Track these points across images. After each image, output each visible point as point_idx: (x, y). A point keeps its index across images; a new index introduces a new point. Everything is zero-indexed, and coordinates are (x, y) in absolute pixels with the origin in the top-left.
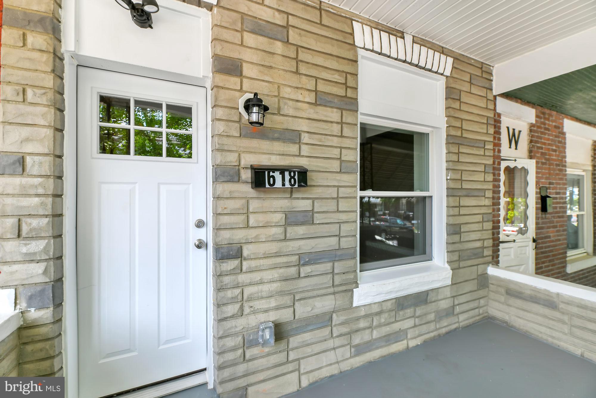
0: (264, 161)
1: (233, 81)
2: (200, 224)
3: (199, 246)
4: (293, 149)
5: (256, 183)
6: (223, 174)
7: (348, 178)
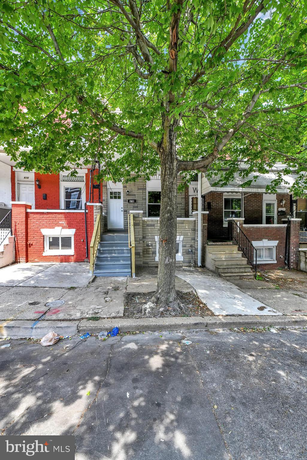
0: (130, 199)
1: (126, 189)
2: (122, 208)
3: (122, 211)
4: (134, 197)
5: (129, 202)
6: (125, 201)
7: (144, 201)
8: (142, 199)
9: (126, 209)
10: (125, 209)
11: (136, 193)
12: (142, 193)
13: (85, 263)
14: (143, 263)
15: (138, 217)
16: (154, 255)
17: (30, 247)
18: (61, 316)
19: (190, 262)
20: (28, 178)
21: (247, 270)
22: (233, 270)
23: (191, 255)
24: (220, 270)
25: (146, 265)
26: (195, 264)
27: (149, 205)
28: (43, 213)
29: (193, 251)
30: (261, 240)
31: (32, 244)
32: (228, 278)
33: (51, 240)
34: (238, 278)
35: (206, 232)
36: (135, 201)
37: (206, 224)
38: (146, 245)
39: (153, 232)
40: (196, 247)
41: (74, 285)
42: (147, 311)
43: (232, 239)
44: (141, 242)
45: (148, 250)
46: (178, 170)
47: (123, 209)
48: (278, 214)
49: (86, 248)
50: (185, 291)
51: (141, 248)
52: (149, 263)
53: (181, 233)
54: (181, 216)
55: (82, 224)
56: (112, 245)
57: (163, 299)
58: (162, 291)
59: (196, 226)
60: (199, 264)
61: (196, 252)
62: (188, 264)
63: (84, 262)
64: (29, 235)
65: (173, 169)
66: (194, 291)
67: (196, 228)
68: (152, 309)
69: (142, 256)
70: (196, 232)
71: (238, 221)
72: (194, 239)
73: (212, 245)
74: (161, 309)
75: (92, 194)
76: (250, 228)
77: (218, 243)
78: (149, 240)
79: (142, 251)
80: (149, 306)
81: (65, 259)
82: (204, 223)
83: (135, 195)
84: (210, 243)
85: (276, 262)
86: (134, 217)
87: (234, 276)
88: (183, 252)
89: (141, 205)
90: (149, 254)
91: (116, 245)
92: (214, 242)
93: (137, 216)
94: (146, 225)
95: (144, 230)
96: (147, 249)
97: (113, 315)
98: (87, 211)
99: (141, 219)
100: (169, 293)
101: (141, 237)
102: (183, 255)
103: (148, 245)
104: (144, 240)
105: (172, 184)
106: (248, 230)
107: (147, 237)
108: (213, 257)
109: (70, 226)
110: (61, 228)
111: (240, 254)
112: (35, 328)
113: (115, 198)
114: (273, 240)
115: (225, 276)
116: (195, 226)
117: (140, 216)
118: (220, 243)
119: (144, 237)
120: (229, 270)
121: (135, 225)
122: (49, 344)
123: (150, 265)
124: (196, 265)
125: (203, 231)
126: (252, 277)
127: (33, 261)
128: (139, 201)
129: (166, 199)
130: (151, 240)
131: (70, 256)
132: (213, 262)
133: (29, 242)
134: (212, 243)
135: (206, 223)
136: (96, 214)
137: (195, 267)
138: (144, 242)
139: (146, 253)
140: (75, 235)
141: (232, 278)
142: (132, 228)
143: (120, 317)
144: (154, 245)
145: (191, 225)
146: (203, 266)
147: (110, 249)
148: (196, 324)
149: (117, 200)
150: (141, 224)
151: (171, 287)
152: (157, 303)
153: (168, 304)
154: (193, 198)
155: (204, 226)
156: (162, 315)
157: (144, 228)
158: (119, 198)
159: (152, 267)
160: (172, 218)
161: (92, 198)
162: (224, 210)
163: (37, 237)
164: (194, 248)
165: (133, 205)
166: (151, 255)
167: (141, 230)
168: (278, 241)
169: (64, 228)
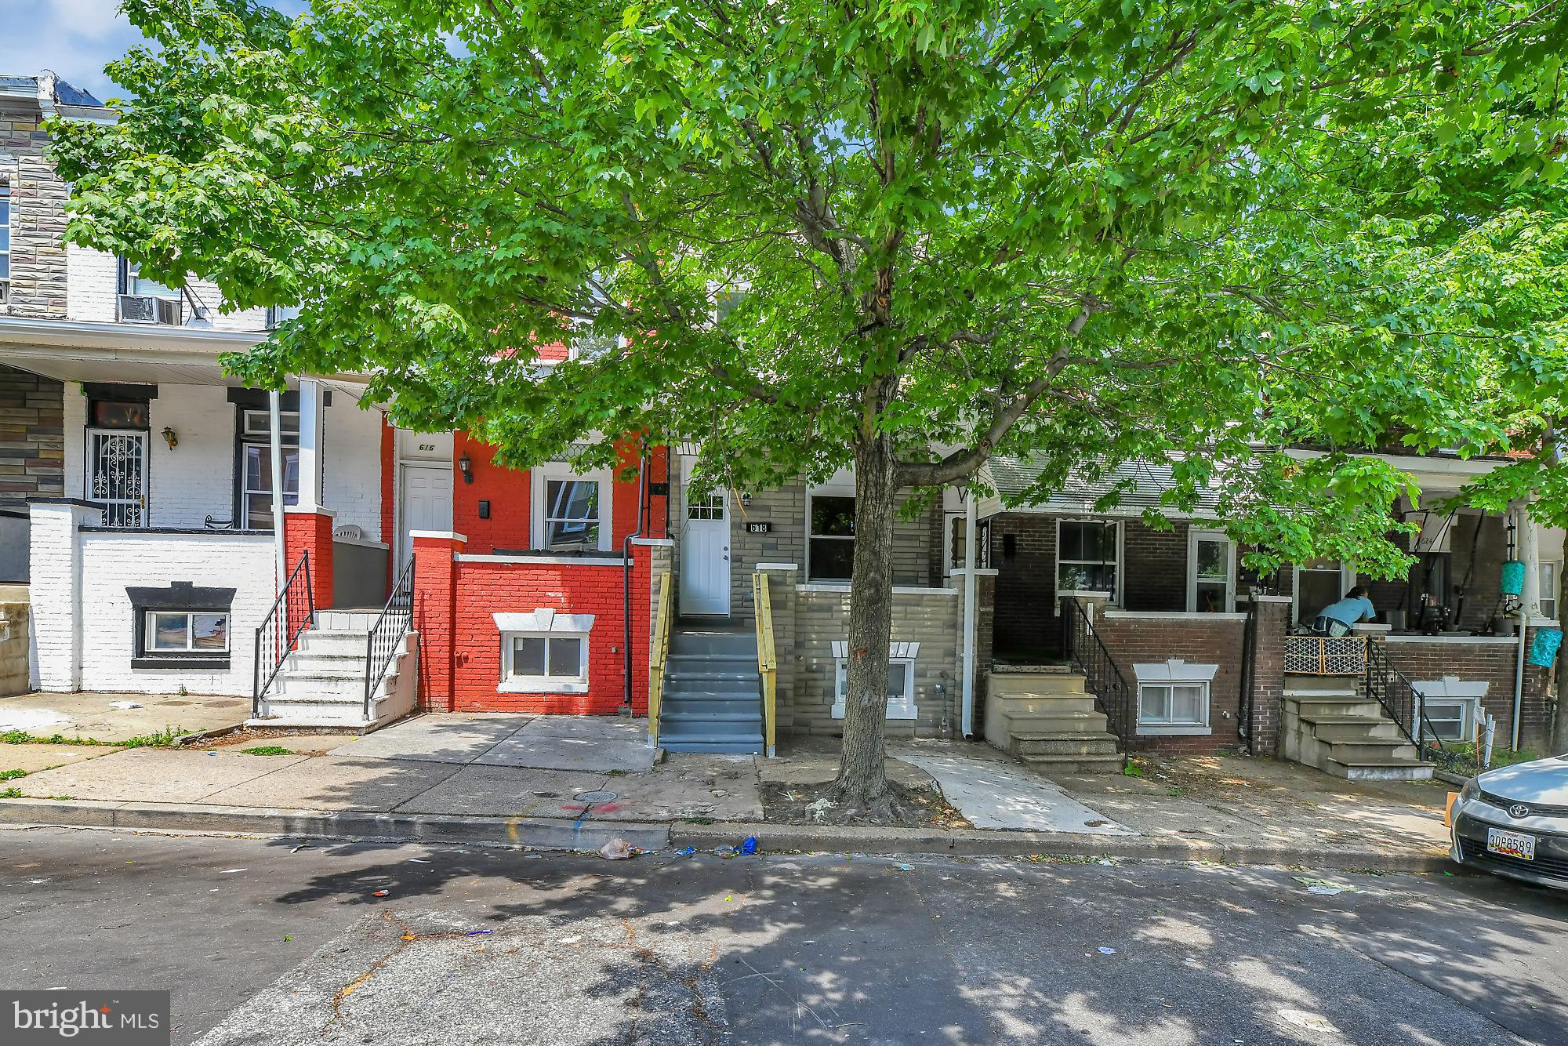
0: (753, 520)
2: (726, 549)
3: (726, 558)
4: (767, 514)
5: (748, 529)
6: (734, 526)
7: (798, 528)
8: (790, 521)
9: (740, 552)
10: (736, 552)
11: (772, 503)
12: (791, 503)
13: (622, 718)
14: (795, 724)
15: (783, 583)
16: (828, 699)
17: (460, 665)
18: (625, 814)
19: (937, 725)
20: (431, 448)
21: (1103, 748)
22: (1061, 748)
23: (940, 702)
24: (1022, 745)
25: (805, 730)
26: (954, 730)
27: (812, 541)
28: (500, 566)
29: (949, 689)
30: (1163, 662)
31: (466, 658)
32: (1044, 768)
33: (520, 648)
34: (1075, 767)
35: (989, 632)
36: (769, 526)
37: (991, 609)
38: (803, 669)
39: (828, 629)
40: (958, 678)
41: (618, 767)
42: (817, 816)
43: (1069, 657)
44: (790, 658)
45: (811, 683)
46: (897, 486)
47: (728, 553)
48: (1238, 577)
49: (624, 672)
50: (913, 783)
51: (790, 678)
52: (813, 722)
53: (913, 633)
54: (917, 577)
55: (615, 601)
56: (702, 666)
57: (855, 791)
58: (854, 772)
59: (960, 613)
60: (967, 729)
61: (957, 693)
62: (931, 731)
63: (616, 713)
64: (458, 631)
65: (885, 484)
66: (934, 786)
67: (960, 620)
68: (829, 811)
69: (791, 703)
70: (959, 633)
71: (1088, 600)
72: (954, 654)
73: (1008, 673)
74: (851, 812)
75: (646, 512)
76: (1128, 622)
77: (1025, 668)
78: (814, 653)
79: (790, 686)
80: (821, 805)
81: (562, 704)
82: (982, 604)
83: (768, 508)
84: (1000, 668)
85: (1208, 731)
86: (770, 582)
87: (1061, 762)
88: (917, 693)
89: (788, 541)
90: (812, 696)
91: (717, 665)
92: (1013, 662)
93: (780, 579)
94: (805, 608)
95: (800, 622)
96: (806, 680)
97: (743, 816)
98: (631, 562)
99: (790, 589)
100: (869, 777)
101: (791, 642)
102: (917, 701)
103: (809, 670)
104: (799, 652)
105: (882, 519)
106: (1122, 628)
107: (808, 644)
108: (1008, 709)
109: (576, 606)
110: (552, 610)
111: (1089, 703)
112: (582, 831)
113: (705, 515)
114: (1200, 662)
115: (1033, 762)
116: (955, 613)
117: (789, 580)
118: (1031, 668)
119: (798, 645)
120: (1051, 747)
121: (775, 605)
122: (621, 855)
123: (814, 730)
124: (955, 734)
125: (979, 629)
126: (1117, 768)
127: (467, 709)
128: (781, 528)
129: (866, 555)
130: (821, 653)
131: (577, 695)
132: (1006, 721)
133: (460, 651)
134: (1006, 667)
135: (989, 605)
136: (658, 570)
137: (953, 739)
138: (797, 658)
139: (803, 691)
140: (592, 634)
141: (1055, 768)
142: (767, 616)
143: (758, 821)
144: (828, 667)
145: (943, 610)
146: (978, 735)
147: (699, 675)
148: (928, 841)
149: (711, 523)
150: (791, 604)
151: (874, 764)
152: (839, 800)
153: (866, 803)
154: (956, 521)
155: (982, 614)
156: (852, 822)
157: (799, 615)
158: (718, 515)
159: (821, 735)
160: (880, 599)
161: (645, 526)
162: (1058, 561)
163: (482, 638)
164: (949, 682)
165: (763, 540)
166: (819, 700)
167: (791, 621)
168: (1217, 666)
169: (559, 611)
